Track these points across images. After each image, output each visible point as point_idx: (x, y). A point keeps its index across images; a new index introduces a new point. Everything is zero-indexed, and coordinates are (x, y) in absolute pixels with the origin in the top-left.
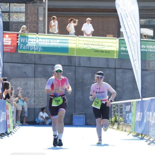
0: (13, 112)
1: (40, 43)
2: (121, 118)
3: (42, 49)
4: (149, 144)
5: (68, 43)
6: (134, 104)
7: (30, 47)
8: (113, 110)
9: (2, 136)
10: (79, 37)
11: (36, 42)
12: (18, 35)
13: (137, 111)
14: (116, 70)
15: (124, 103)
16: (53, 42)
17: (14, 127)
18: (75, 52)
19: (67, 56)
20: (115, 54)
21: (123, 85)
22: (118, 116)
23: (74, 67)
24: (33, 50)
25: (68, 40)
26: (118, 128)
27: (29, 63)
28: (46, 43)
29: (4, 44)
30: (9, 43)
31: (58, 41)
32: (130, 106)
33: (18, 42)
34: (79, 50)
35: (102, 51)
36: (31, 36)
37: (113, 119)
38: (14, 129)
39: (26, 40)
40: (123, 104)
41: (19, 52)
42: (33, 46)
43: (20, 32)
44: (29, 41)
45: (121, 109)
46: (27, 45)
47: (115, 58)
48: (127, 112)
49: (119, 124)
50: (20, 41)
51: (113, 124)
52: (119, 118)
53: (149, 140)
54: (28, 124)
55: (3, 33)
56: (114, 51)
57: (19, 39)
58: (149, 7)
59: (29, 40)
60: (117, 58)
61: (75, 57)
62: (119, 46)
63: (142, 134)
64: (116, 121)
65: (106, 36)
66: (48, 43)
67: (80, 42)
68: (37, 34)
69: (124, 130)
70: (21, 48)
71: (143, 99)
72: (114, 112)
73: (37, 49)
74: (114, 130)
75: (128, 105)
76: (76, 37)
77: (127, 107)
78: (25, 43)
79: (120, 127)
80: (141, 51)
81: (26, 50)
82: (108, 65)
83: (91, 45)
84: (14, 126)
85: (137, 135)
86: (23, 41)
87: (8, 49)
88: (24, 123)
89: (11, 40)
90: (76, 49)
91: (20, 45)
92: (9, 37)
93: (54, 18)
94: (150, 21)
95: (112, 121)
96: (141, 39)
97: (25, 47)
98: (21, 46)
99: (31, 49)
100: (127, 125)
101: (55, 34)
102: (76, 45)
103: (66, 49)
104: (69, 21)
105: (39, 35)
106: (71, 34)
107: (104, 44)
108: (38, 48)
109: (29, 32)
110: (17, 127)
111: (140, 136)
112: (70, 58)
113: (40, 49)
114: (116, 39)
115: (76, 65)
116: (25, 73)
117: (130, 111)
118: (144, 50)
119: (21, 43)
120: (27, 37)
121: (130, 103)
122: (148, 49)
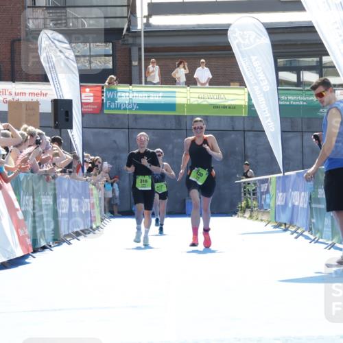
0: (100, 199)
1: (135, 98)
2: (254, 203)
3: (138, 107)
4: (296, 238)
5: (175, 97)
6: (273, 181)
7: (120, 105)
8: (242, 191)
9: (86, 234)
10: (191, 87)
11: (128, 97)
12: (103, 88)
13: (278, 191)
14: (246, 132)
15: (259, 180)
17: (102, 220)
18: (186, 109)
19: (175, 116)
20: (243, 109)
21: (256, 154)
22: (250, 199)
23: (185, 131)
24: (125, 109)
25: (175, 92)
26: (251, 217)
27: (120, 127)
28: (144, 98)
29: (83, 101)
30: (91, 100)
31: (161, 94)
32: (267, 184)
33: (103, 98)
34: (191, 106)
35: (225, 107)
36: (122, 88)
37: (243, 204)
38: (103, 223)
39: (115, 94)
40: (257, 182)
41: (106, 111)
42: (126, 103)
43: (106, 84)
44: (120, 97)
46: (116, 102)
47: (243, 115)
48: (262, 193)
49: (252, 211)
50: (106, 96)
51: (243, 210)
52: (252, 202)
53: (295, 232)
55: (80, 86)
56: (241, 106)
57: (105, 94)
58: (290, 41)
59: (119, 94)
60: (247, 115)
61: (186, 116)
63: (285, 224)
64: (248, 207)
65: (230, 85)
66: (147, 98)
67: (192, 95)
68: (131, 84)
69: (260, 218)
70: (108, 107)
71: (286, 174)
72: (245, 194)
73: (131, 107)
74: (246, 219)
75: (264, 183)
77: (262, 185)
78: (113, 100)
79: (255, 214)
80: (280, 105)
81: (115, 109)
82: (233, 127)
83: (209, 98)
85: (279, 225)
86: (110, 97)
87: (88, 108)
88: (116, 214)
89: (94, 96)
90: (187, 104)
91: (106, 103)
92: (90, 91)
94: (291, 60)
95: (241, 207)
96: (279, 88)
97: (114, 105)
98: (108, 104)
99: (122, 107)
100: (264, 212)
101: (154, 84)
102: (186, 99)
103: (172, 106)
105: (133, 87)
106: (179, 84)
107: (227, 96)
108: (132, 105)
110: (106, 219)
111: (283, 227)
112: (179, 119)
113: (135, 108)
114: (243, 89)
115: (188, 128)
116: (115, 141)
117: (268, 192)
118: (284, 103)
119: (107, 99)
120: (116, 90)
121: (267, 179)
122: (290, 101)
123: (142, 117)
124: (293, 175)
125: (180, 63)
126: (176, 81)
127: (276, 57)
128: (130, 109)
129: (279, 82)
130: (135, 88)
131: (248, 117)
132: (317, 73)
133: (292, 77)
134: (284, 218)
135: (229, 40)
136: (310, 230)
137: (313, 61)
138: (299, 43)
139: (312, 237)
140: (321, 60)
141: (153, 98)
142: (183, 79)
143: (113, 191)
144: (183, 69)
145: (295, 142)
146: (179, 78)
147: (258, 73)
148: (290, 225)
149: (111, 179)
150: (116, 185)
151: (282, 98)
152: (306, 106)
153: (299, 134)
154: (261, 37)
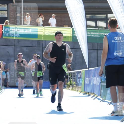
1: (18, 31)
3: (19, 36)
4: (94, 99)
5: (37, 31)
6: (83, 72)
7: (11, 35)
10: (45, 27)
11: (15, 31)
12: (3, 26)
13: (86, 77)
16: (27, 31)
18: (42, 37)
19: (37, 40)
20: (70, 38)
21: (76, 60)
22: (72, 81)
23: (42, 48)
24: (13, 36)
25: (38, 29)
26: (72, 89)
27: (10, 45)
28: (23, 31)
31: (31, 30)
32: (80, 74)
33: (3, 31)
34: (45, 36)
37: (69, 83)
38: (1, 91)
39: (9, 29)
40: (76, 73)
41: (4, 37)
42: (14, 34)
43: (4, 24)
44: (11, 30)
45: (74, 76)
46: (9, 33)
47: (70, 41)
49: (73, 86)
50: (4, 30)
51: (69, 86)
52: (73, 82)
53: (94, 96)
54: (10, 87)
56: (69, 36)
57: (3, 29)
58: (93, 6)
60: (71, 41)
61: (42, 41)
62: (72, 33)
63: (89, 93)
64: (71, 84)
65: (63, 27)
66: (24, 31)
67: (46, 31)
68: (16, 25)
70: (5, 35)
71: (90, 69)
72: (70, 79)
73: (16, 36)
74: (70, 90)
75: (79, 73)
76: (43, 27)
77: (78, 74)
78: (8, 32)
79: (74, 88)
80: (87, 37)
81: (8, 36)
83: (53, 32)
84: (1, 89)
86: (6, 30)
88: (8, 86)
90: (43, 35)
91: (4, 33)
93: (27, 15)
94: (93, 16)
95: (68, 84)
96: (87, 28)
97: (8, 34)
98: (5, 34)
99: (12, 36)
100: (79, 87)
102: (43, 32)
103: (36, 36)
104: (38, 16)
105: (17, 26)
106: (39, 25)
109: (10, 24)
110: (3, 89)
112: (39, 42)
113: (18, 36)
114: (70, 28)
116: (8, 52)
117: (80, 77)
118: (89, 36)
119: (5, 31)
120: (9, 27)
121: (80, 72)
122: (92, 35)
123: (21, 40)
124: (93, 70)
125: (40, 15)
126: (38, 24)
128: (15, 37)
130: (18, 27)
131: (72, 42)
132: (105, 22)
133: (93, 24)
134: (89, 90)
135: (66, 5)
136: (101, 95)
137: (103, 16)
138: (97, 7)
139: (102, 99)
140: (107, 16)
141: (27, 32)
142: (42, 23)
143: (7, 76)
144: (41, 18)
146: (39, 22)
147: (78, 21)
148: (91, 93)
149: (5, 70)
150: (8, 73)
151: (88, 33)
152: (99, 37)
153: (96, 51)
154: (80, 4)
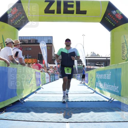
9: (57, 80)
49: (74, 78)
75: (76, 75)
85: (77, 79)
87: (58, 67)
124: (79, 74)
127: (77, 62)
129: (78, 65)
133: (79, 64)
145: (79, 71)
